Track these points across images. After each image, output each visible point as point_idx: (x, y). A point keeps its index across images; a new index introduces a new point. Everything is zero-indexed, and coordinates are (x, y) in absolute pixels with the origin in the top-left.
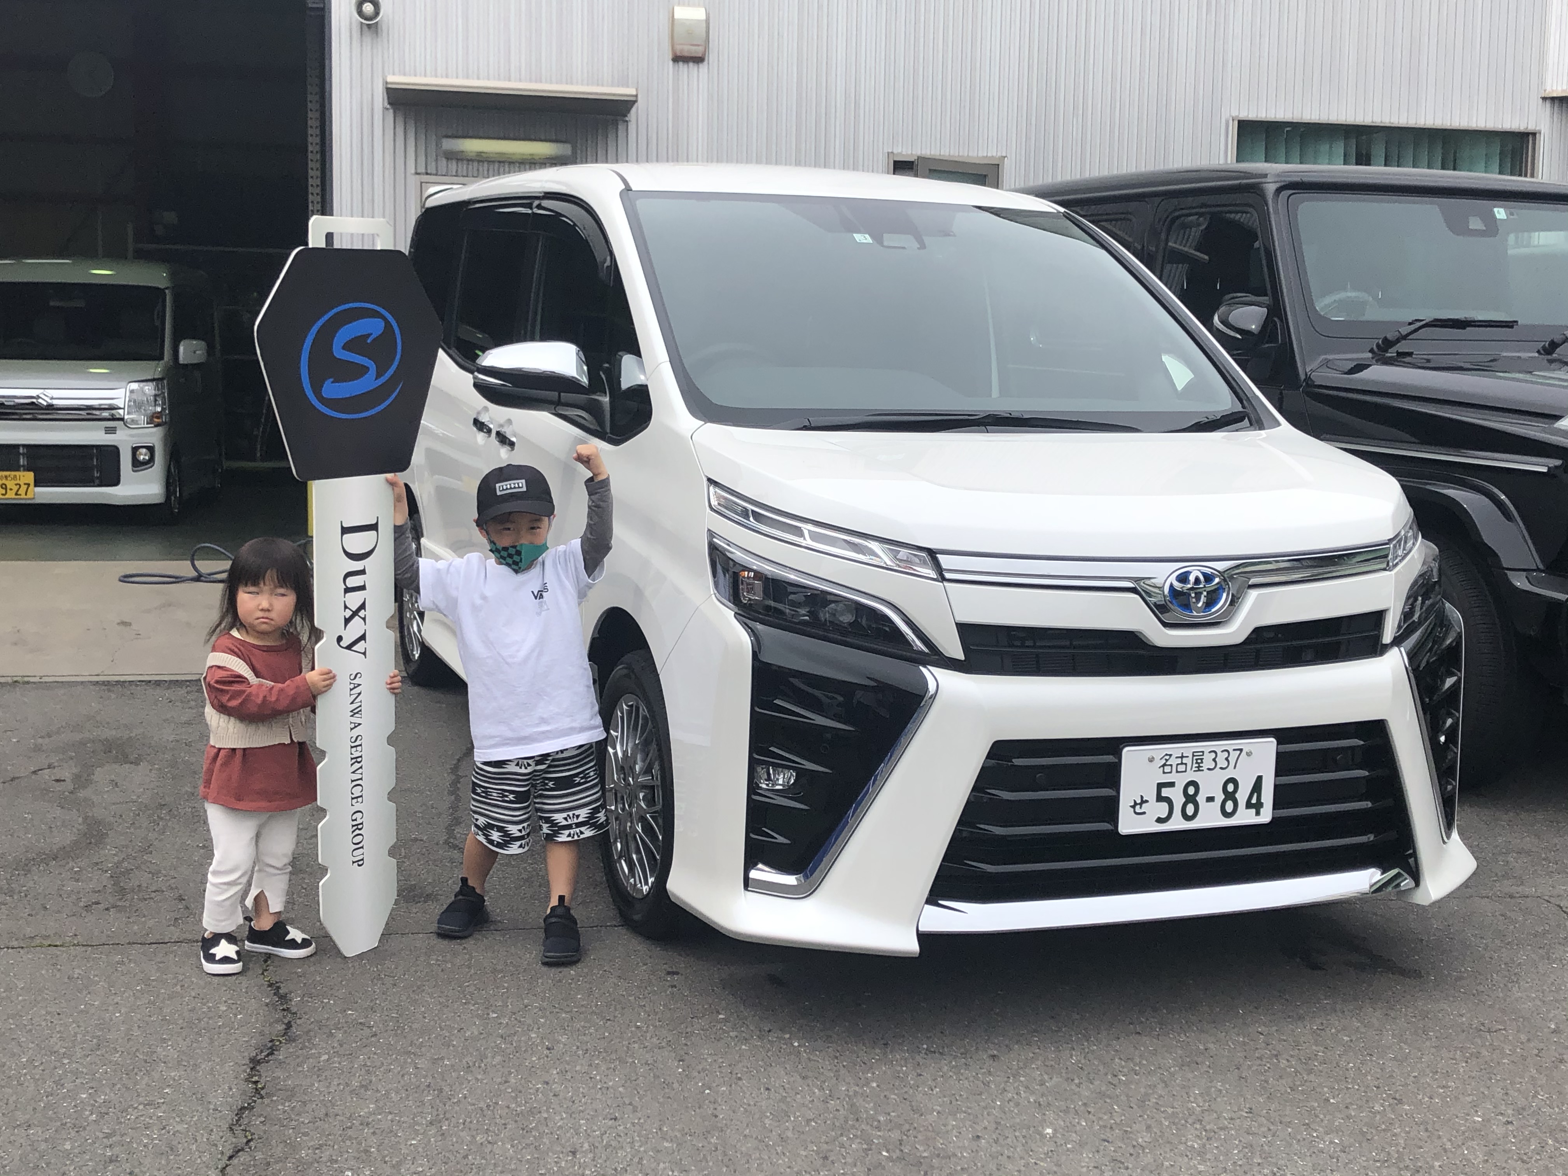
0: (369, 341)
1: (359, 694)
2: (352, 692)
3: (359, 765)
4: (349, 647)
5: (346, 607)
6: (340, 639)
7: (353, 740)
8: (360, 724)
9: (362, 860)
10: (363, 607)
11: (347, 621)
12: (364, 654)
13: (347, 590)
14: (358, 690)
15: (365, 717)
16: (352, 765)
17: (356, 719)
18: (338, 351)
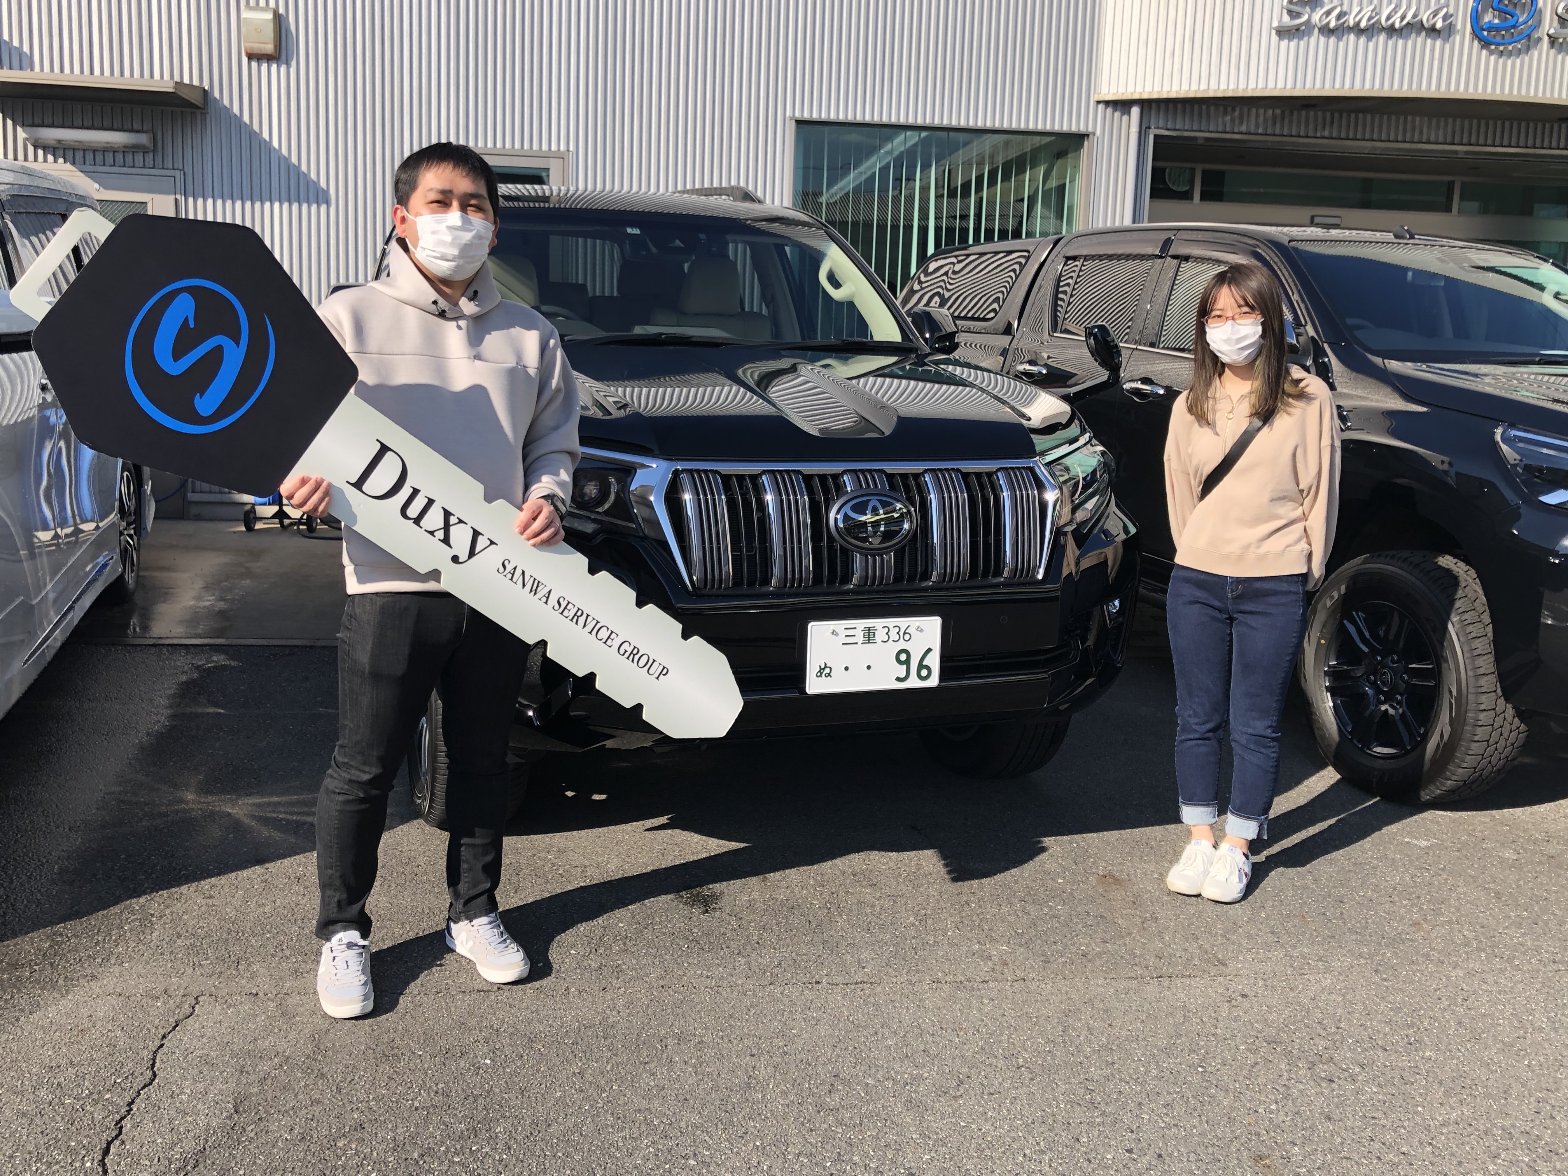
0: (192, 325)
1: (523, 573)
2: (514, 580)
3: (584, 617)
4: (472, 553)
5: (432, 533)
6: (455, 559)
7: (557, 607)
8: (550, 592)
9: (664, 668)
10: (447, 514)
11: (446, 541)
12: (492, 543)
13: (417, 521)
14: (518, 573)
15: (549, 582)
16: (577, 623)
17: (542, 592)
18: (175, 368)
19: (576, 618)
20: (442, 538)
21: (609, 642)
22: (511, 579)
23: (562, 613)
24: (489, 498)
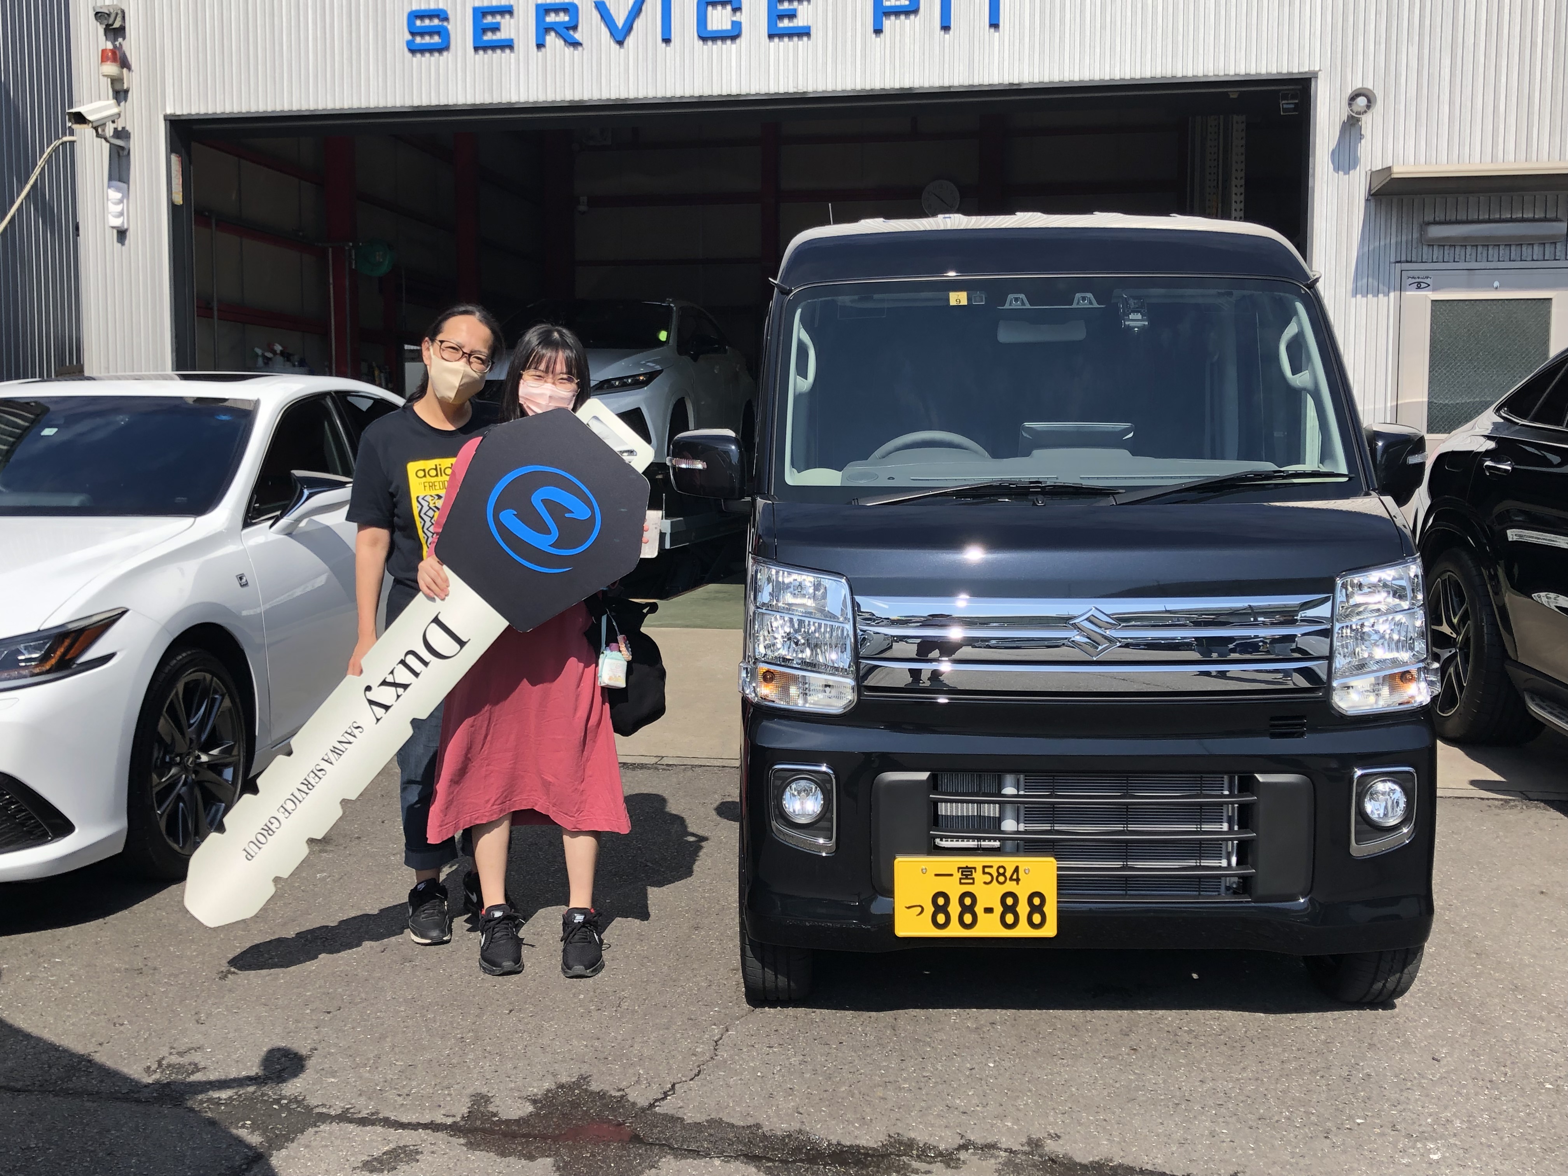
0: (567, 515)
1: (350, 743)
2: (346, 735)
3: (306, 790)
4: (371, 702)
5: (392, 672)
6: (368, 688)
7: (318, 768)
8: (331, 763)
9: (252, 857)
11: (384, 683)
12: (378, 720)
13: (403, 662)
14: (351, 739)
15: (340, 763)
16: (302, 783)
17: (332, 757)
18: (537, 499)
19: (307, 783)
20: (387, 680)
21: (282, 810)
22: (346, 732)
23: (312, 772)
24: (416, 723)
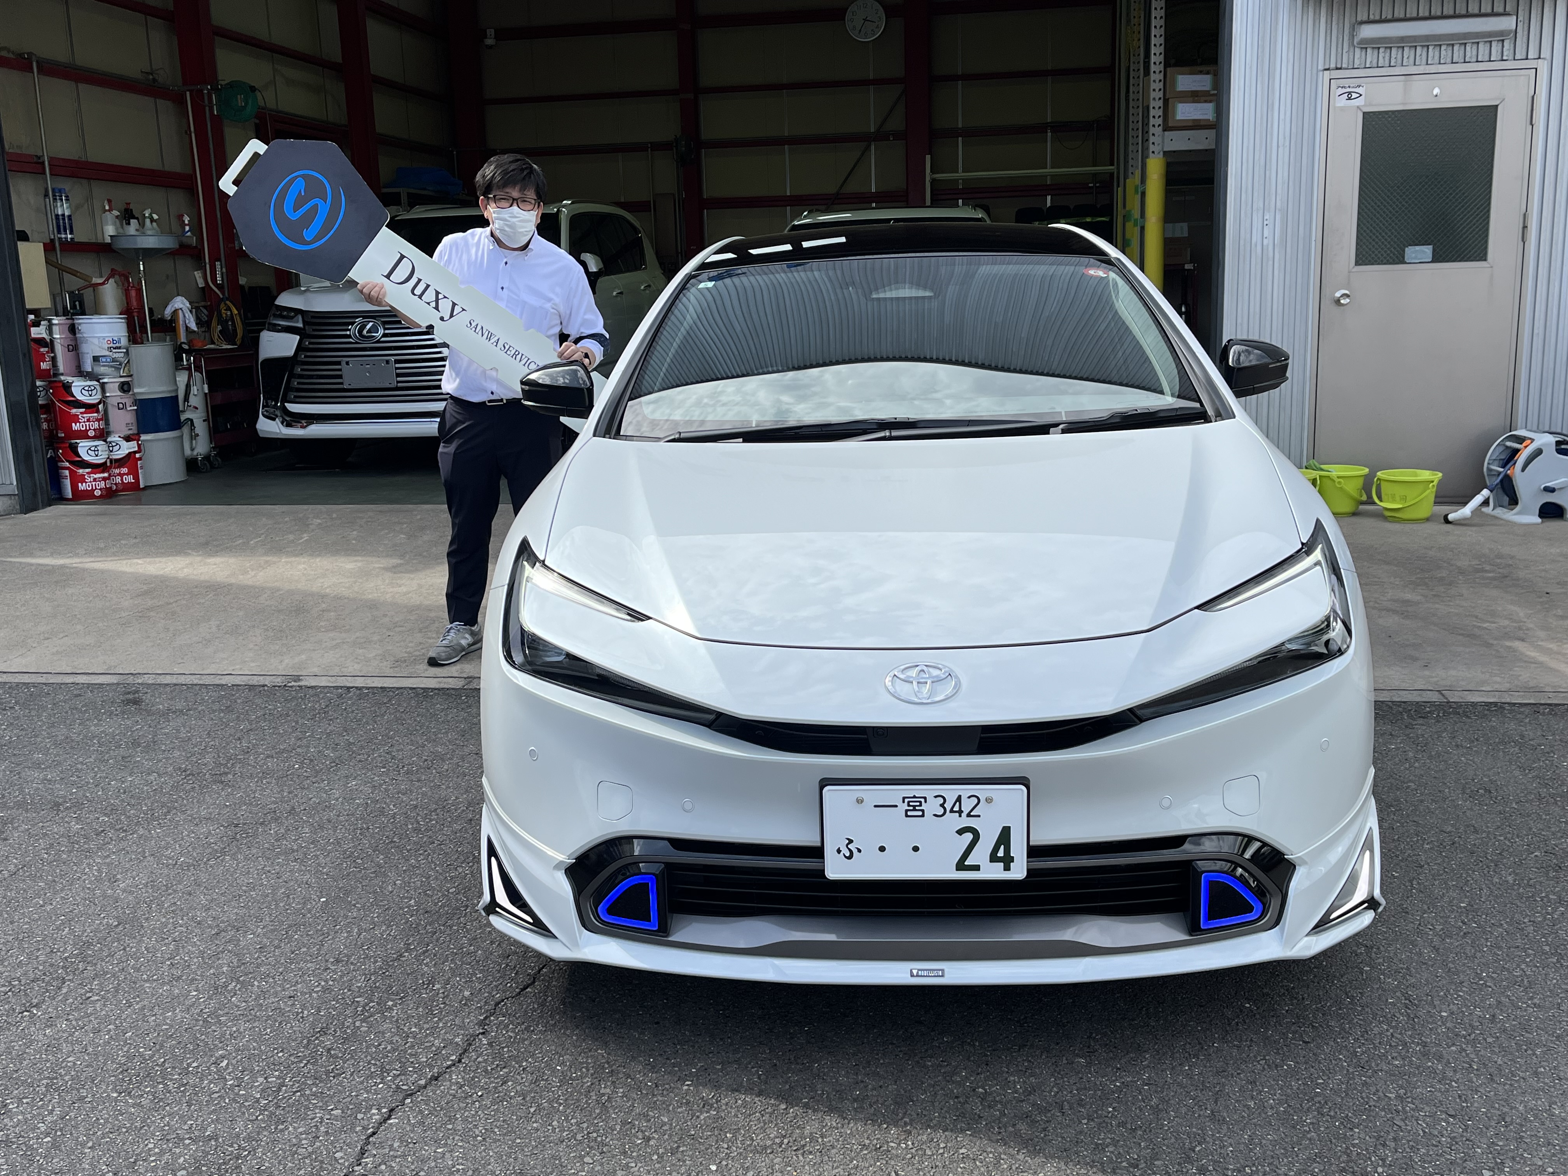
0: (303, 194)
1: (482, 328)
2: (477, 331)
3: (520, 355)
4: (452, 316)
5: (428, 303)
6: (442, 319)
7: (503, 348)
8: (498, 340)
10: (437, 293)
11: (437, 308)
12: (464, 310)
13: (420, 297)
14: (479, 328)
15: (498, 333)
16: (515, 359)
17: (494, 339)
18: (294, 217)
19: (515, 355)
20: (434, 306)
22: (475, 331)
